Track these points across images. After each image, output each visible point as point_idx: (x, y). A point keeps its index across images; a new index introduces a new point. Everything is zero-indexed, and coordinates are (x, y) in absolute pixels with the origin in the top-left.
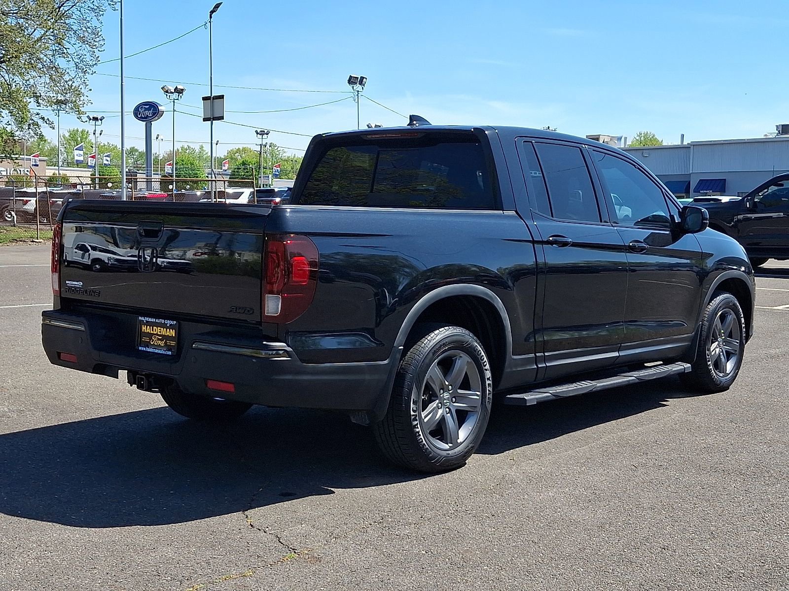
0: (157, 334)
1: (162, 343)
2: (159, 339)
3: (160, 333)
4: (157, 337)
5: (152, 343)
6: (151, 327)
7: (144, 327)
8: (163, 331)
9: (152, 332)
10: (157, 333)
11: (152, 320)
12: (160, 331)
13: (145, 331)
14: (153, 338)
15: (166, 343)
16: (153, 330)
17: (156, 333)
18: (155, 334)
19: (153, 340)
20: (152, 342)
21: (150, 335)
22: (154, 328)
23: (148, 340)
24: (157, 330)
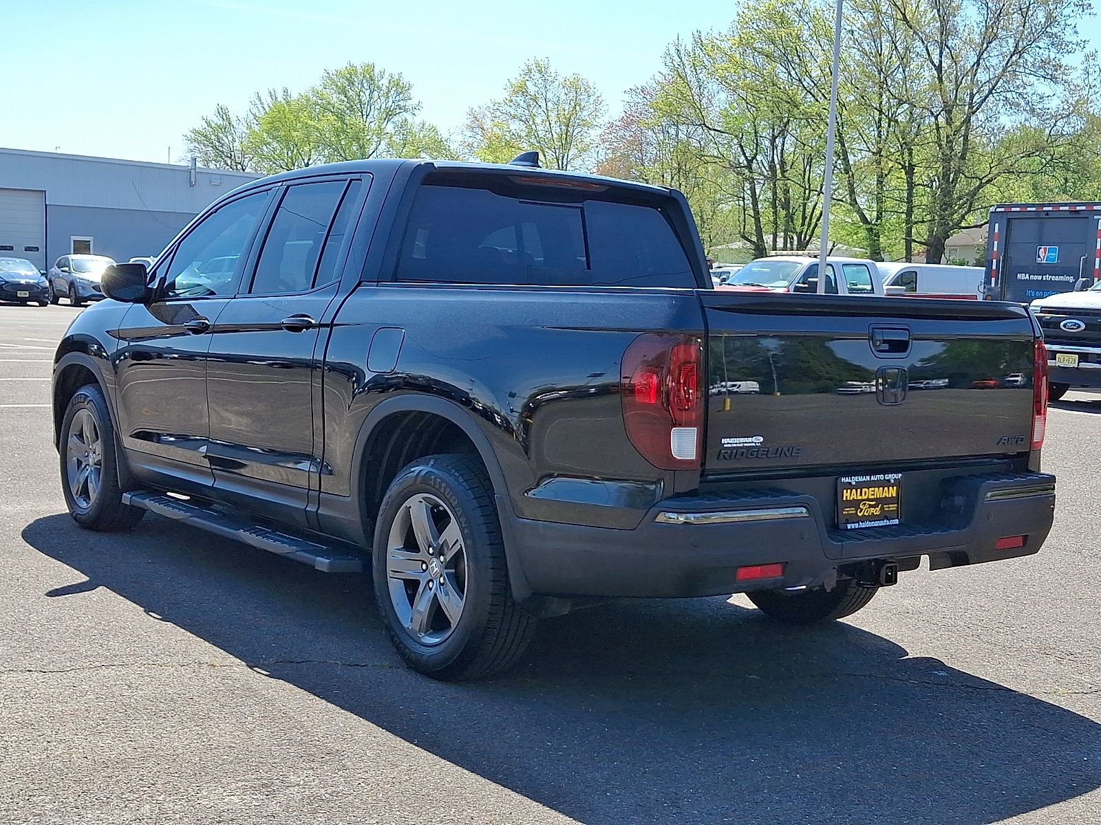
0: (868, 500)
1: (876, 511)
2: (871, 506)
3: (873, 497)
4: (867, 502)
5: (860, 514)
6: (859, 490)
7: (847, 492)
8: (879, 493)
9: (860, 498)
10: (868, 498)
11: (864, 479)
12: (873, 493)
13: (848, 499)
14: (861, 507)
15: (882, 508)
16: (861, 495)
17: (866, 497)
18: (865, 500)
19: (862, 510)
20: (860, 512)
21: (856, 504)
22: (864, 490)
23: (854, 512)
24: (869, 493)
